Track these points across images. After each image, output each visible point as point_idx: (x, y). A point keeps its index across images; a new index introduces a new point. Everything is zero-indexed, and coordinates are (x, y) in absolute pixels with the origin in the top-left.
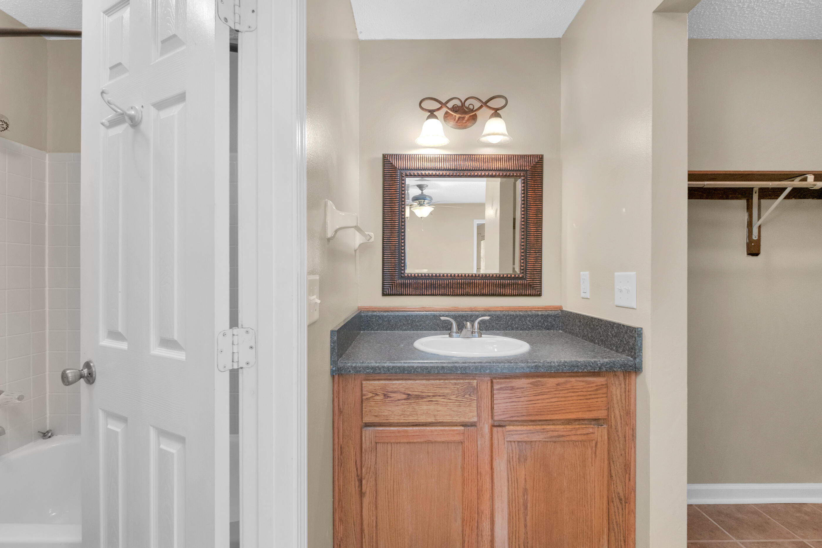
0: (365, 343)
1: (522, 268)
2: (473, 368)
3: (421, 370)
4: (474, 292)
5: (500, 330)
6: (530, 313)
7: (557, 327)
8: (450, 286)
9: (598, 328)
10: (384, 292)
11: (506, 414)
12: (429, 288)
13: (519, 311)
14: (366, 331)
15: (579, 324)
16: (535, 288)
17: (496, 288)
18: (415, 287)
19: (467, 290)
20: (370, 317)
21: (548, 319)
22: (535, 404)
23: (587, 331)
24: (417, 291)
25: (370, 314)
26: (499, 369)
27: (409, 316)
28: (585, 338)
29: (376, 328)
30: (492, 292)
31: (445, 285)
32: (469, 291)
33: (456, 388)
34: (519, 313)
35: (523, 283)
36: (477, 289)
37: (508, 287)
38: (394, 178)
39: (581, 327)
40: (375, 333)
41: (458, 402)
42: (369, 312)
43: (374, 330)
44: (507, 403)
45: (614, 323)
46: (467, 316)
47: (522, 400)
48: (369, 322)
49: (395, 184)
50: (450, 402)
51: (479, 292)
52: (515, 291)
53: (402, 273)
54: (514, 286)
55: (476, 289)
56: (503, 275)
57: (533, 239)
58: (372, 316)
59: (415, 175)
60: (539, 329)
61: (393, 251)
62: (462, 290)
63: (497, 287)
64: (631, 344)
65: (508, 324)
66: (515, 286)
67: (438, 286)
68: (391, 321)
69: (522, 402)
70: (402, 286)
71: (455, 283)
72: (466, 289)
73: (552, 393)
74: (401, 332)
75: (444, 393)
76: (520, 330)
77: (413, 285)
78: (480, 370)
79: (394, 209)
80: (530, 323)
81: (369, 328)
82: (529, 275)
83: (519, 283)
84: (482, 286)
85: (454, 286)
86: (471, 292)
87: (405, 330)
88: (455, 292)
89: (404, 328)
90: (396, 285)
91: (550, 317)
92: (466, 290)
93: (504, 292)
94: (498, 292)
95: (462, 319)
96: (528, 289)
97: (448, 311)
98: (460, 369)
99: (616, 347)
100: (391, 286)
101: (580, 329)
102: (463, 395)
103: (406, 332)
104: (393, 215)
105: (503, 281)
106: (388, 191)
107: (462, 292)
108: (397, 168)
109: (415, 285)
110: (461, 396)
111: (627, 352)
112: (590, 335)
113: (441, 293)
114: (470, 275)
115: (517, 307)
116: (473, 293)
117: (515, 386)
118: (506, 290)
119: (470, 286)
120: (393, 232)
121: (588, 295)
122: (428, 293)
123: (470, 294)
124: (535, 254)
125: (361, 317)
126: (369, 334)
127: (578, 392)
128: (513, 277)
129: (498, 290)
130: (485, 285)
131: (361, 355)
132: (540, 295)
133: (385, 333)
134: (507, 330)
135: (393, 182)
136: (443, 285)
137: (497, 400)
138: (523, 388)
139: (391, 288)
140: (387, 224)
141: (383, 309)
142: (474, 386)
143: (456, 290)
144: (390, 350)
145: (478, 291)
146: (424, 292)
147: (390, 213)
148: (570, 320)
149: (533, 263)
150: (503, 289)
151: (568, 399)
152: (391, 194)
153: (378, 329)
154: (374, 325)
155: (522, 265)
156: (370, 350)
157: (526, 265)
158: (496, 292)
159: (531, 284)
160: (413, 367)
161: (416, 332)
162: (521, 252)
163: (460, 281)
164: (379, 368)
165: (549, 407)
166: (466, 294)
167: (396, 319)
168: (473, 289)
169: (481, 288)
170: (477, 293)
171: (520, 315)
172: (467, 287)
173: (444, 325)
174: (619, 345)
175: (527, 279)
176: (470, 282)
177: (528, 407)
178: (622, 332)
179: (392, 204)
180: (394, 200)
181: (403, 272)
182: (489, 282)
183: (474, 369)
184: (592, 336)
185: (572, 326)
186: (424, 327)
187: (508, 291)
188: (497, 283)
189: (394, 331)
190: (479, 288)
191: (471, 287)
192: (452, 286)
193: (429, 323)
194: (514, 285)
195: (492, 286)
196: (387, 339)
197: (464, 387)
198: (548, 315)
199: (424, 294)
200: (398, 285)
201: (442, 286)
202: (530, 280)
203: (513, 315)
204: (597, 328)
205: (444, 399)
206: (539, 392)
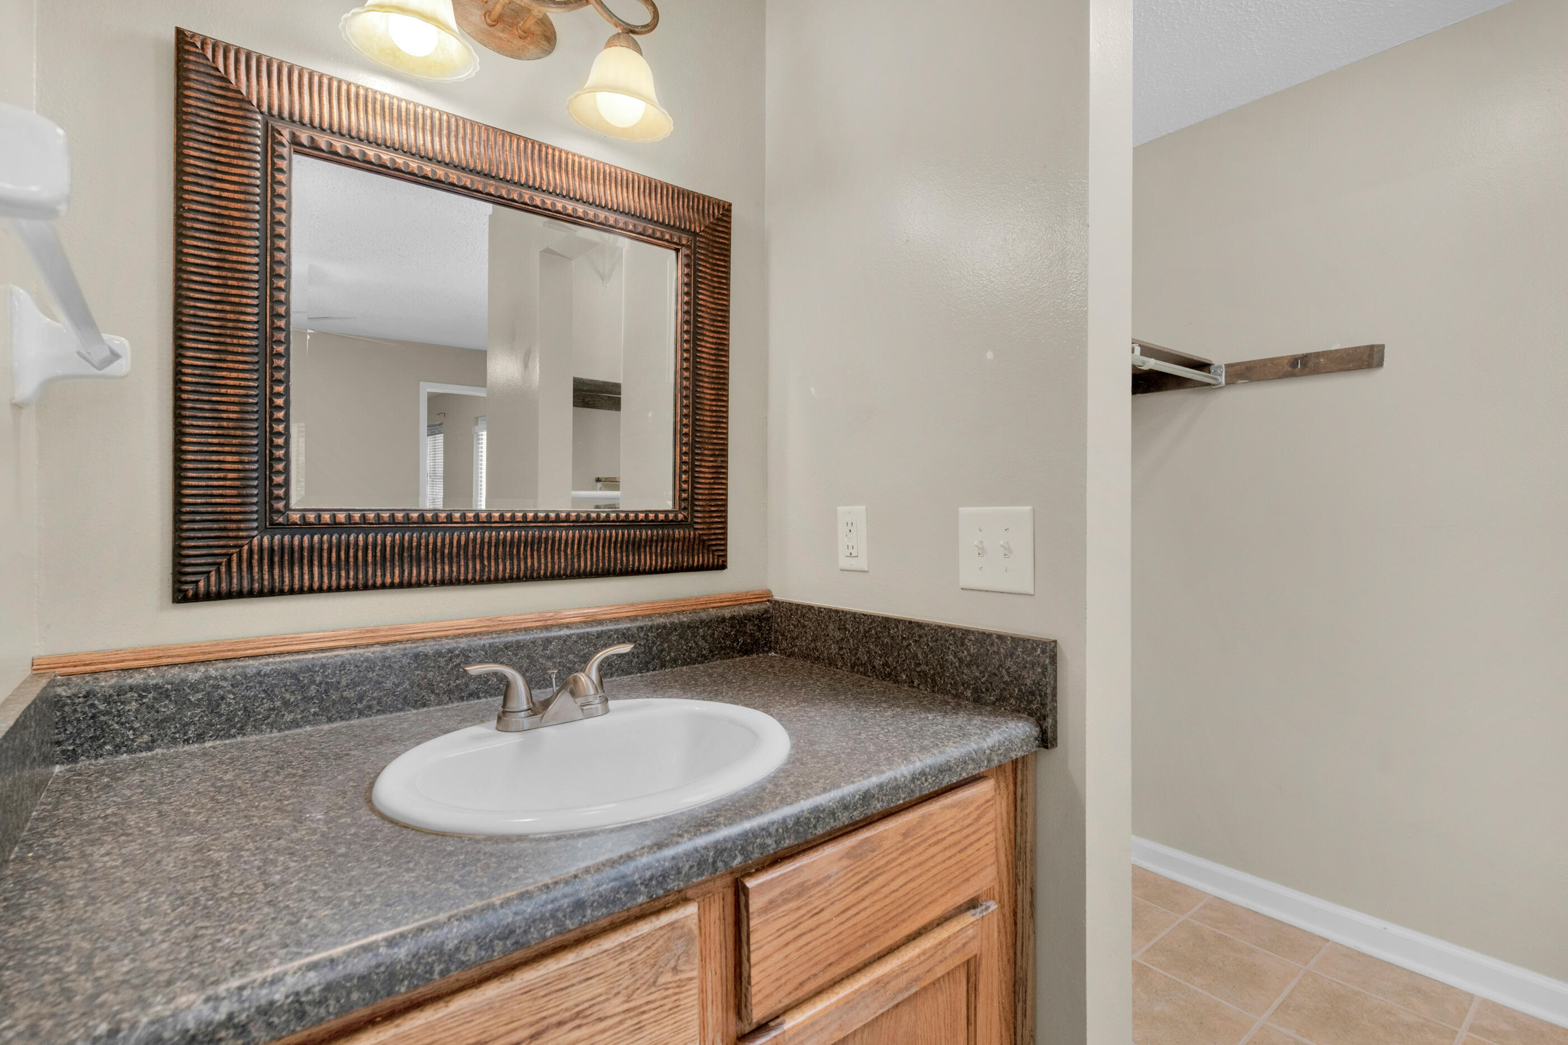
0: (93, 843)
1: (684, 495)
2: (691, 867)
3: (480, 948)
4: (553, 568)
5: (630, 673)
6: (703, 615)
7: (766, 644)
8: (470, 554)
9: (910, 644)
10: (185, 587)
11: (785, 983)
12: (392, 561)
13: (678, 613)
14: (83, 763)
15: (838, 635)
16: (714, 548)
17: (615, 553)
18: (334, 559)
19: (529, 561)
20: (107, 699)
21: (745, 626)
22: (858, 913)
23: (868, 652)
24: (343, 574)
25: (107, 683)
26: (769, 841)
27: (309, 669)
28: (862, 670)
29: (146, 738)
30: (604, 564)
31: (455, 550)
32: (536, 565)
33: (626, 965)
34: (679, 619)
35: (687, 535)
36: (559, 558)
37: (648, 549)
38: (235, 137)
39: (848, 641)
40: (142, 765)
41: (631, 1018)
42: (101, 676)
43: (130, 751)
44: (787, 944)
45: (966, 632)
46: (533, 642)
47: (827, 918)
48: (102, 718)
49: (240, 162)
50: (604, 1031)
51: (566, 566)
52: (665, 559)
53: (279, 512)
54: (662, 546)
55: (556, 557)
56: (636, 516)
57: (709, 419)
58: (121, 691)
59: (337, 154)
60: (727, 656)
61: (231, 424)
62: (512, 564)
63: (618, 550)
64: (1029, 682)
65: (651, 653)
66: (665, 544)
67: (427, 553)
68: (223, 698)
69: (829, 921)
70: (276, 559)
71: (490, 542)
72: (526, 558)
73: (894, 864)
74: (276, 734)
75: (577, 1005)
76: (682, 665)
77: (325, 555)
78: (714, 862)
79: (235, 258)
80: (706, 641)
81: (101, 747)
82: (699, 515)
83: (677, 536)
84: (576, 547)
85: (485, 552)
86: (543, 567)
87: (295, 724)
88: (490, 571)
89: (289, 717)
90: (245, 556)
91: (750, 620)
92: (526, 563)
93: (637, 564)
94: (622, 564)
95: (516, 655)
96: (696, 552)
97: (467, 635)
98: (646, 886)
99: (975, 690)
100: (219, 560)
101: (841, 649)
102: (652, 980)
103: (298, 731)
104: (230, 282)
105: (635, 534)
106: (204, 182)
107: (512, 569)
108: (250, 103)
109: (334, 555)
110: (645, 987)
111: (1013, 701)
112: (878, 663)
113: (439, 577)
114: (542, 515)
115: (669, 601)
116: (549, 569)
117: (809, 880)
118: (642, 557)
119: (539, 551)
120: (230, 348)
121: (862, 563)
122: (388, 580)
123: (539, 573)
124: (712, 459)
125: (58, 703)
126: (101, 772)
127: (944, 839)
128: (662, 521)
129: (623, 559)
130: (585, 546)
131: (86, 967)
132: (723, 567)
133: (192, 755)
134: (648, 671)
135: (233, 153)
136: (446, 551)
137: (760, 948)
138: (828, 877)
139: (218, 571)
140: (201, 313)
141: (179, 656)
142: (690, 930)
143: (493, 564)
144: (265, 861)
145: (563, 565)
146: (375, 575)
147: (215, 273)
148: (804, 626)
149: (710, 483)
150: (634, 556)
151: (926, 866)
152: (220, 198)
153: (153, 741)
154: (131, 728)
155: (685, 486)
156: (143, 894)
157: (694, 488)
158: (615, 564)
159: (705, 538)
160: (439, 950)
161: (343, 723)
162: (682, 454)
163: (509, 533)
164: (235, 1026)
165: (887, 909)
166: (525, 576)
167: (247, 689)
168: (549, 559)
169: (572, 553)
170: (559, 571)
171: (682, 624)
172: (529, 553)
173: (453, 684)
174: (984, 686)
175: (696, 526)
176: (540, 537)
177: (840, 933)
178: (997, 653)
179: (226, 239)
180: (237, 223)
181: (280, 505)
182: (596, 536)
183: (695, 869)
184: (886, 664)
185: (814, 640)
186: (375, 702)
187: (648, 560)
188: (619, 539)
189: (239, 738)
190: (566, 554)
191: (542, 553)
192: (477, 552)
193: (397, 686)
194: (662, 542)
195: (604, 547)
196: (219, 790)
197: (654, 948)
198: (745, 617)
199: (370, 582)
200: (256, 557)
201: (443, 553)
202: (703, 529)
203: (665, 627)
204: (905, 643)
205: (579, 1026)
206: (866, 873)
